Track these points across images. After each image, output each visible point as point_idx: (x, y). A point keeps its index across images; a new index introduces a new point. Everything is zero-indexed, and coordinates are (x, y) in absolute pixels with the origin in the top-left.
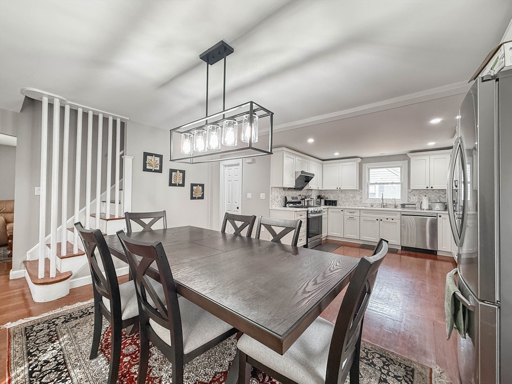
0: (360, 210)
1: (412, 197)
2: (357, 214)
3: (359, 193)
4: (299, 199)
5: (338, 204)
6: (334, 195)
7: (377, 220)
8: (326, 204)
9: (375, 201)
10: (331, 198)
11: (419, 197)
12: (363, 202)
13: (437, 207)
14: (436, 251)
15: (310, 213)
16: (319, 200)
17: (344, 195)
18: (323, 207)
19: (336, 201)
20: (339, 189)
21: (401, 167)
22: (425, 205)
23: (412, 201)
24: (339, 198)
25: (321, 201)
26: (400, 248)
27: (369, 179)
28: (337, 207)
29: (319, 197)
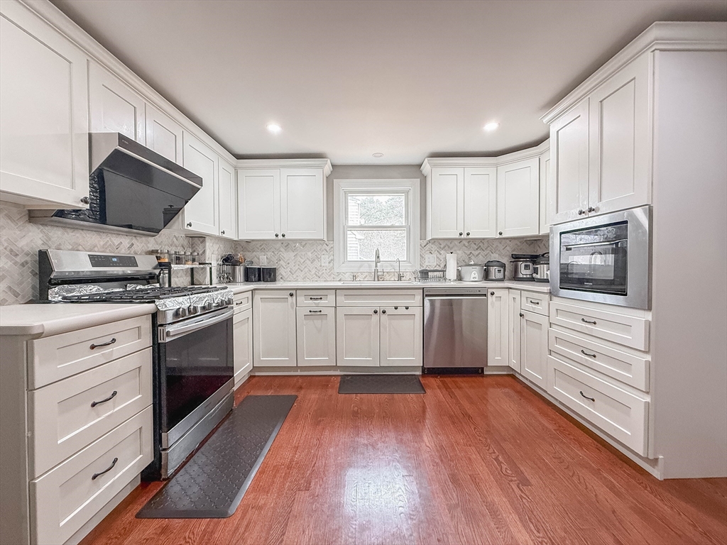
0: (336, 289)
1: (427, 256)
2: (330, 300)
3: (328, 248)
4: (146, 265)
5: (278, 277)
6: (269, 254)
7: (376, 312)
8: (247, 279)
9: (361, 267)
10: (263, 261)
11: (439, 255)
12: (336, 270)
13: (473, 275)
14: (483, 369)
15: (170, 318)
16: (227, 268)
17: (292, 254)
18: (239, 287)
19: (274, 270)
20: (280, 237)
21: (407, 193)
22: (451, 273)
23: (427, 264)
24: (282, 262)
25: (234, 271)
26: (419, 373)
27: (346, 218)
28: (278, 284)
29: (228, 260)
